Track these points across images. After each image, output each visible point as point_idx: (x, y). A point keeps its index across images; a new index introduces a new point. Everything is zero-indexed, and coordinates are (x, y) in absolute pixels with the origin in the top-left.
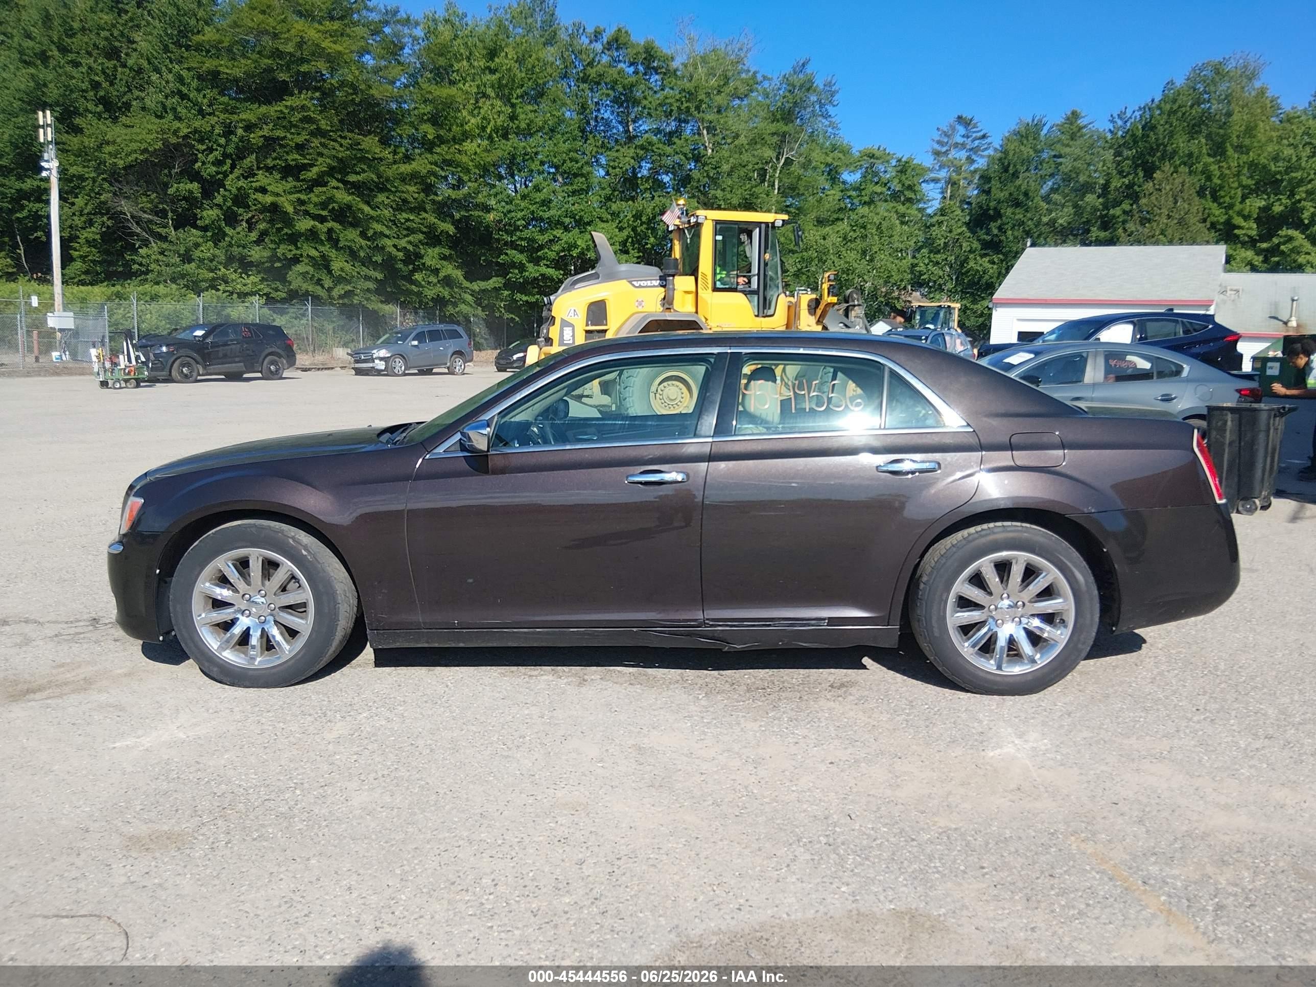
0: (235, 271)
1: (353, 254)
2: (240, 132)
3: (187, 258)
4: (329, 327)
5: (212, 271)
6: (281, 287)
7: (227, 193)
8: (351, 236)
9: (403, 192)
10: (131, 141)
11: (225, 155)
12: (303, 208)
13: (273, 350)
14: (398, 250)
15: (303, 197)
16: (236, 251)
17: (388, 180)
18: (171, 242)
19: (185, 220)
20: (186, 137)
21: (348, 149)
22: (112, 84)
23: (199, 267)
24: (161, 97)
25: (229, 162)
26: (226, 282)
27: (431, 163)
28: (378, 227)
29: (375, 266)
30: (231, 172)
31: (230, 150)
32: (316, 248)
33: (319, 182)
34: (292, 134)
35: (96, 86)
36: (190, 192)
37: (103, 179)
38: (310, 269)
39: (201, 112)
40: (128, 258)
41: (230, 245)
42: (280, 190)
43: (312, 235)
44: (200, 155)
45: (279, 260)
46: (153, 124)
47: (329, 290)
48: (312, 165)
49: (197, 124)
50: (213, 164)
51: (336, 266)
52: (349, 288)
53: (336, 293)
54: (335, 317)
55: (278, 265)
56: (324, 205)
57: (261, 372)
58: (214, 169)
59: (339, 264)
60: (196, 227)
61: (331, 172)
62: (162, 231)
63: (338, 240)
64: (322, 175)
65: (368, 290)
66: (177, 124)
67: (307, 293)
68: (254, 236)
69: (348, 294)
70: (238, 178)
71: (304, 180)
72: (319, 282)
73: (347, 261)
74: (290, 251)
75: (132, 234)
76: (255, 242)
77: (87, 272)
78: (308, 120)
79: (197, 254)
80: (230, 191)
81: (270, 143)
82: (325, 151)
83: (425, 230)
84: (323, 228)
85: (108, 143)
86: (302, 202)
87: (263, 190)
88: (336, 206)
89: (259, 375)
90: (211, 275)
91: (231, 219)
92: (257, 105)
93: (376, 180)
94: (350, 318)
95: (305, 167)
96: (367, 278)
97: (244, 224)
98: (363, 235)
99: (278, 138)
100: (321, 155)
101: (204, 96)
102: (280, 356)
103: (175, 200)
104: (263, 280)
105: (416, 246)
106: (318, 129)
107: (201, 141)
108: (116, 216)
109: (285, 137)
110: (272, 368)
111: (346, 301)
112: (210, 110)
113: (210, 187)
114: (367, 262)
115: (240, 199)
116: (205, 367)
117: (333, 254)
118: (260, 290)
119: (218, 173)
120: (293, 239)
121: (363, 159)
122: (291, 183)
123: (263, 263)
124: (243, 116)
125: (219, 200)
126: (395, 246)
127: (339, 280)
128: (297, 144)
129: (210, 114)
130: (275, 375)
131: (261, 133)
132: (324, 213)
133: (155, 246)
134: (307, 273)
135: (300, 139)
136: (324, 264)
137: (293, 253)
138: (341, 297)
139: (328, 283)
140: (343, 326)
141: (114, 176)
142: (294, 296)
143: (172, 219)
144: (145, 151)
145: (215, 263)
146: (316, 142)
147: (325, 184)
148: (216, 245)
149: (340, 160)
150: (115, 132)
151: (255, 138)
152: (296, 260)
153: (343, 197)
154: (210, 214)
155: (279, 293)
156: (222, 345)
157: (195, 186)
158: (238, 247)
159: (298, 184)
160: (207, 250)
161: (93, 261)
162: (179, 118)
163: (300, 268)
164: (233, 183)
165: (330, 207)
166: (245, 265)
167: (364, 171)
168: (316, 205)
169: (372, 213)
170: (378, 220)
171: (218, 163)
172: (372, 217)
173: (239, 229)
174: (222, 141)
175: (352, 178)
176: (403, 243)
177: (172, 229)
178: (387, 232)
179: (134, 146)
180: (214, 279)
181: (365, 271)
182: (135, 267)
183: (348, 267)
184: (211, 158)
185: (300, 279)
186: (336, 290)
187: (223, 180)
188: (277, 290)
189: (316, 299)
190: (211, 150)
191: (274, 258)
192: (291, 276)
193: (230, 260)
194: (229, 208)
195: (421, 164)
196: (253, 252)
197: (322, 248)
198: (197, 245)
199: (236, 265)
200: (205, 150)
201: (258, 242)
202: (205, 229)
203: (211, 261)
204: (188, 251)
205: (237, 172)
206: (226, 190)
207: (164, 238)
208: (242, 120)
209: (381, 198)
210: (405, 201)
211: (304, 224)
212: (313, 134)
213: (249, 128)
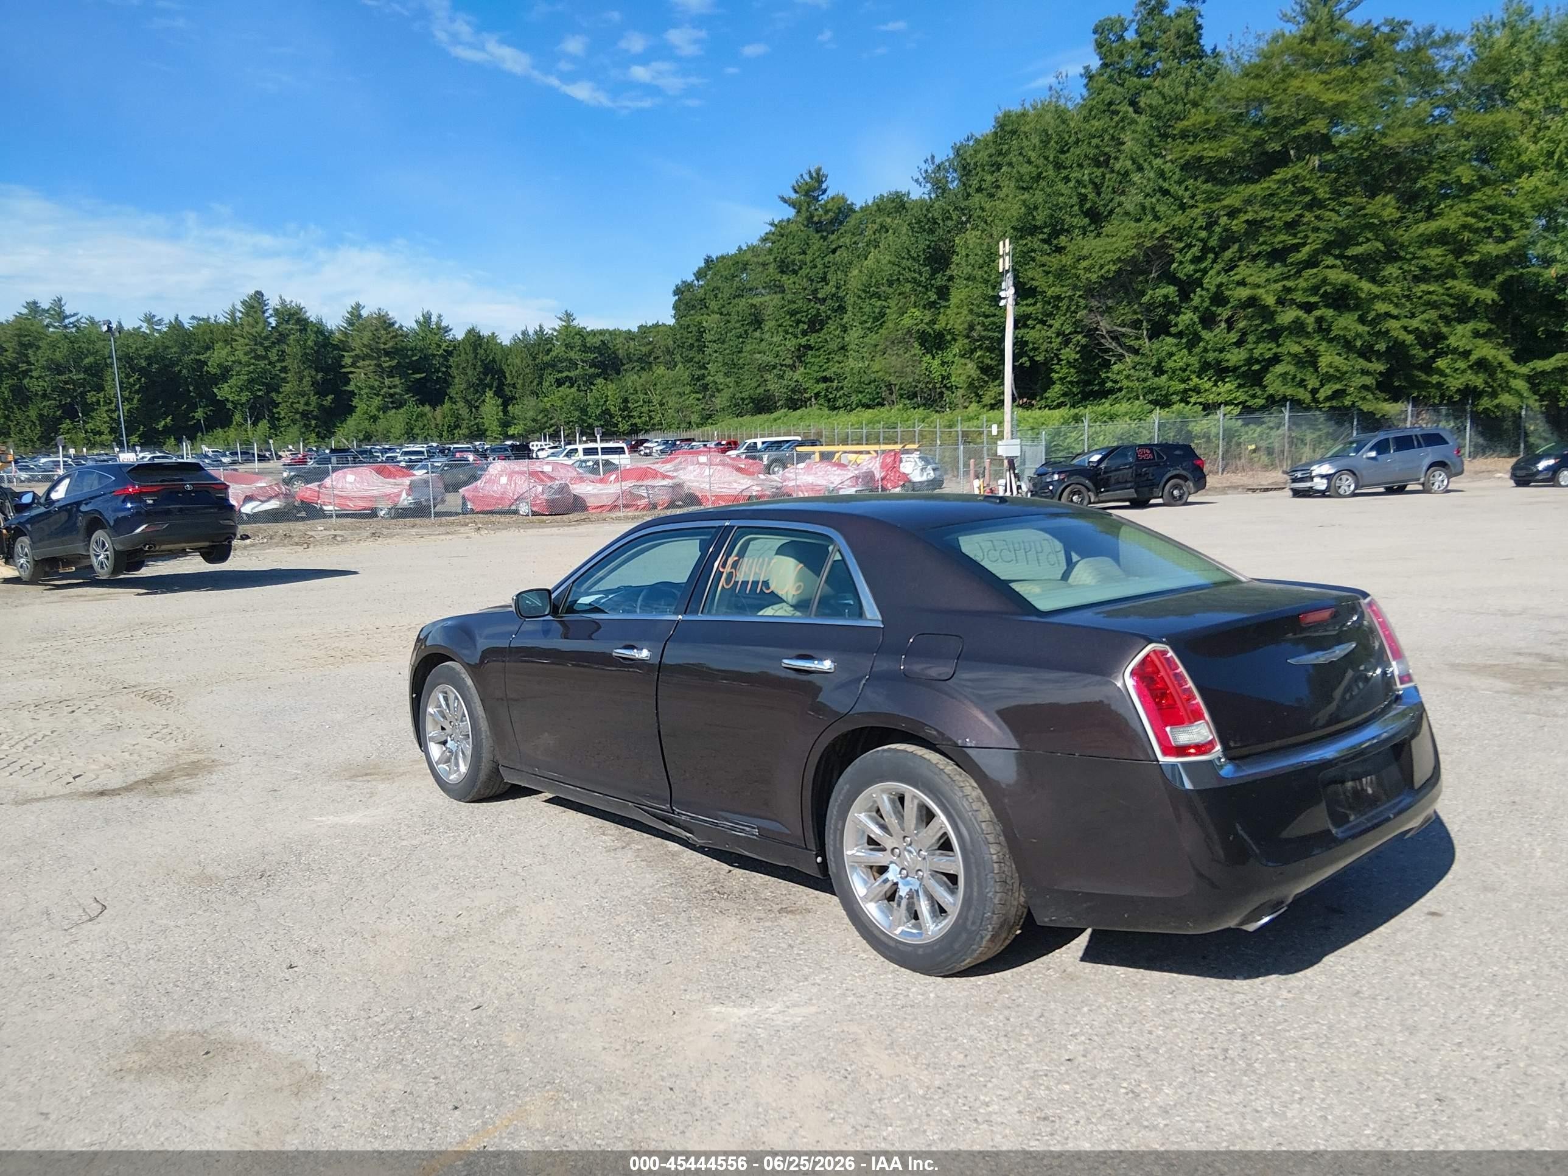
0: (1209, 379)
1: (1348, 345)
2: (1224, 220)
3: (1159, 371)
4: (1310, 436)
5: (1183, 381)
6: (1259, 393)
7: (1204, 293)
8: (1347, 323)
9: (1422, 258)
10: (1105, 252)
11: (1205, 250)
12: (1289, 297)
13: (1177, 472)
14: (1409, 332)
15: (1289, 284)
16: (1211, 356)
17: (1402, 246)
18: (1143, 355)
19: (1159, 329)
20: (1163, 237)
21: (1348, 217)
22: (1099, 194)
23: (1171, 379)
24: (1140, 197)
25: (1211, 256)
26: (1199, 393)
27: (1466, 215)
28: (1381, 307)
29: (1379, 356)
30: (1212, 268)
31: (1213, 242)
32: (1299, 343)
33: (1311, 262)
34: (1281, 211)
35: (1083, 198)
36: (1166, 297)
37: (1080, 296)
38: (1291, 369)
39: (1183, 207)
40: (1103, 376)
41: (1206, 350)
42: (1261, 281)
43: (1298, 329)
44: (1177, 255)
45: (1258, 362)
46: (1130, 229)
47: (1314, 391)
48: (1304, 244)
49: (1175, 221)
50: (1192, 262)
51: (1323, 362)
52: (1338, 387)
53: (1322, 395)
54: (1321, 423)
55: (1256, 367)
56: (1314, 290)
57: (1162, 497)
58: (1192, 267)
59: (1329, 358)
60: (1169, 334)
61: (1327, 248)
62: (1135, 344)
63: (1329, 330)
64: (1316, 252)
65: (1365, 387)
66: (1155, 225)
67: (1284, 399)
68: (1234, 337)
69: (1337, 394)
70: (1219, 273)
71: (1292, 264)
72: (1302, 384)
73: (1339, 354)
74: (1270, 349)
75: (1107, 351)
76: (1235, 344)
77: (1065, 395)
78: (1305, 191)
79: (1169, 364)
80: (1208, 290)
81: (1255, 227)
82: (1321, 225)
83: (1452, 301)
84: (1310, 320)
85: (1084, 258)
86: (1288, 290)
87: (1242, 283)
88: (1329, 289)
89: (1160, 501)
90: (1183, 386)
91: (1208, 320)
92: (1244, 186)
93: (1382, 248)
94: (1340, 423)
95: (1296, 248)
96: (1365, 372)
97: (1223, 325)
98: (1362, 320)
99: (1265, 219)
100: (1316, 230)
101: (1186, 189)
102: (1186, 479)
103: (1149, 308)
104: (1240, 386)
105: (1434, 324)
106: (1314, 199)
107: (1180, 239)
108: (1091, 333)
109: (1273, 216)
110: (1176, 493)
111: (1334, 403)
112: (1191, 202)
113: (1186, 288)
114: (1367, 353)
115: (1219, 299)
116: (1097, 494)
117: (1323, 347)
118: (1235, 398)
119: (1196, 271)
120: (1274, 335)
121: (1370, 227)
122: (1278, 268)
123: (1240, 367)
124: (1225, 203)
125: (1196, 301)
126: (1405, 328)
127: (1326, 379)
128: (1286, 223)
129: (1193, 206)
130: (1180, 501)
131: (1246, 218)
132: (1313, 299)
133: (1129, 359)
134: (1286, 373)
135: (1290, 216)
136: (1310, 360)
137: (1273, 351)
138: (1328, 399)
139: (1312, 382)
140: (1328, 434)
141: (1090, 292)
142: (1274, 402)
143: (1148, 330)
144: (1119, 259)
145: (1188, 373)
146: (1309, 217)
147: (1315, 265)
148: (1190, 352)
149: (1340, 232)
150: (1090, 245)
151: (1237, 225)
152: (1276, 359)
153: (1338, 276)
154: (1186, 318)
155: (1257, 400)
156: (1116, 470)
157: (1171, 290)
158: (1214, 351)
159: (1286, 270)
160: (1181, 359)
161: (1071, 382)
162: (1157, 218)
163: (1279, 369)
164: (1211, 281)
165: (1322, 291)
166: (1221, 372)
167: (1368, 240)
168: (1305, 290)
169: (1376, 290)
170: (1385, 298)
171: (1196, 260)
172: (1376, 297)
173: (1217, 331)
174: (1203, 234)
175: (1352, 251)
176: (1415, 323)
177: (1147, 340)
178: (1395, 312)
179: (1109, 256)
180: (1185, 391)
181: (1362, 363)
182: (1109, 384)
183: (1338, 361)
184: (1189, 256)
185: (1278, 382)
186: (1322, 390)
187: (1201, 279)
188: (1254, 396)
189: (1297, 404)
190: (1190, 246)
191: (1250, 361)
192: (1268, 378)
193: (1205, 367)
194: (1207, 309)
195: (1452, 218)
196: (1229, 356)
197: (1307, 342)
198: (1171, 355)
199: (1211, 372)
200: (1184, 248)
201: (1239, 344)
202: (1180, 335)
203: (1184, 371)
204: (1160, 362)
205: (1218, 267)
206: (1203, 289)
207: (1136, 352)
208: (1225, 207)
209: (1391, 270)
210: (1424, 269)
211: (1287, 316)
212: (1309, 207)
213: (1233, 213)
